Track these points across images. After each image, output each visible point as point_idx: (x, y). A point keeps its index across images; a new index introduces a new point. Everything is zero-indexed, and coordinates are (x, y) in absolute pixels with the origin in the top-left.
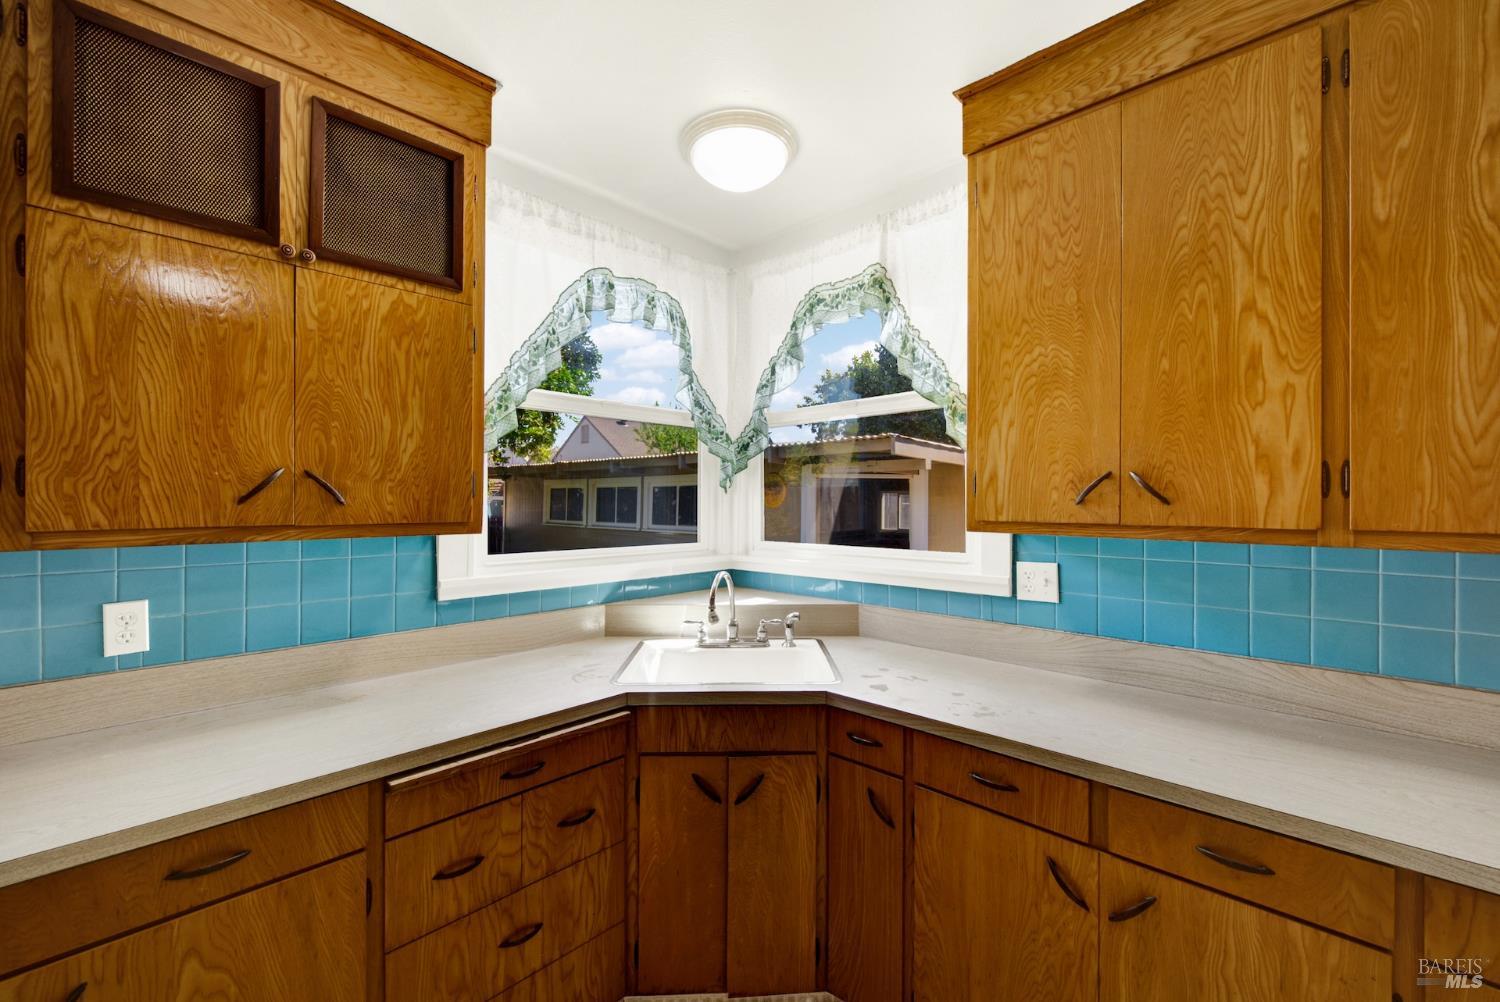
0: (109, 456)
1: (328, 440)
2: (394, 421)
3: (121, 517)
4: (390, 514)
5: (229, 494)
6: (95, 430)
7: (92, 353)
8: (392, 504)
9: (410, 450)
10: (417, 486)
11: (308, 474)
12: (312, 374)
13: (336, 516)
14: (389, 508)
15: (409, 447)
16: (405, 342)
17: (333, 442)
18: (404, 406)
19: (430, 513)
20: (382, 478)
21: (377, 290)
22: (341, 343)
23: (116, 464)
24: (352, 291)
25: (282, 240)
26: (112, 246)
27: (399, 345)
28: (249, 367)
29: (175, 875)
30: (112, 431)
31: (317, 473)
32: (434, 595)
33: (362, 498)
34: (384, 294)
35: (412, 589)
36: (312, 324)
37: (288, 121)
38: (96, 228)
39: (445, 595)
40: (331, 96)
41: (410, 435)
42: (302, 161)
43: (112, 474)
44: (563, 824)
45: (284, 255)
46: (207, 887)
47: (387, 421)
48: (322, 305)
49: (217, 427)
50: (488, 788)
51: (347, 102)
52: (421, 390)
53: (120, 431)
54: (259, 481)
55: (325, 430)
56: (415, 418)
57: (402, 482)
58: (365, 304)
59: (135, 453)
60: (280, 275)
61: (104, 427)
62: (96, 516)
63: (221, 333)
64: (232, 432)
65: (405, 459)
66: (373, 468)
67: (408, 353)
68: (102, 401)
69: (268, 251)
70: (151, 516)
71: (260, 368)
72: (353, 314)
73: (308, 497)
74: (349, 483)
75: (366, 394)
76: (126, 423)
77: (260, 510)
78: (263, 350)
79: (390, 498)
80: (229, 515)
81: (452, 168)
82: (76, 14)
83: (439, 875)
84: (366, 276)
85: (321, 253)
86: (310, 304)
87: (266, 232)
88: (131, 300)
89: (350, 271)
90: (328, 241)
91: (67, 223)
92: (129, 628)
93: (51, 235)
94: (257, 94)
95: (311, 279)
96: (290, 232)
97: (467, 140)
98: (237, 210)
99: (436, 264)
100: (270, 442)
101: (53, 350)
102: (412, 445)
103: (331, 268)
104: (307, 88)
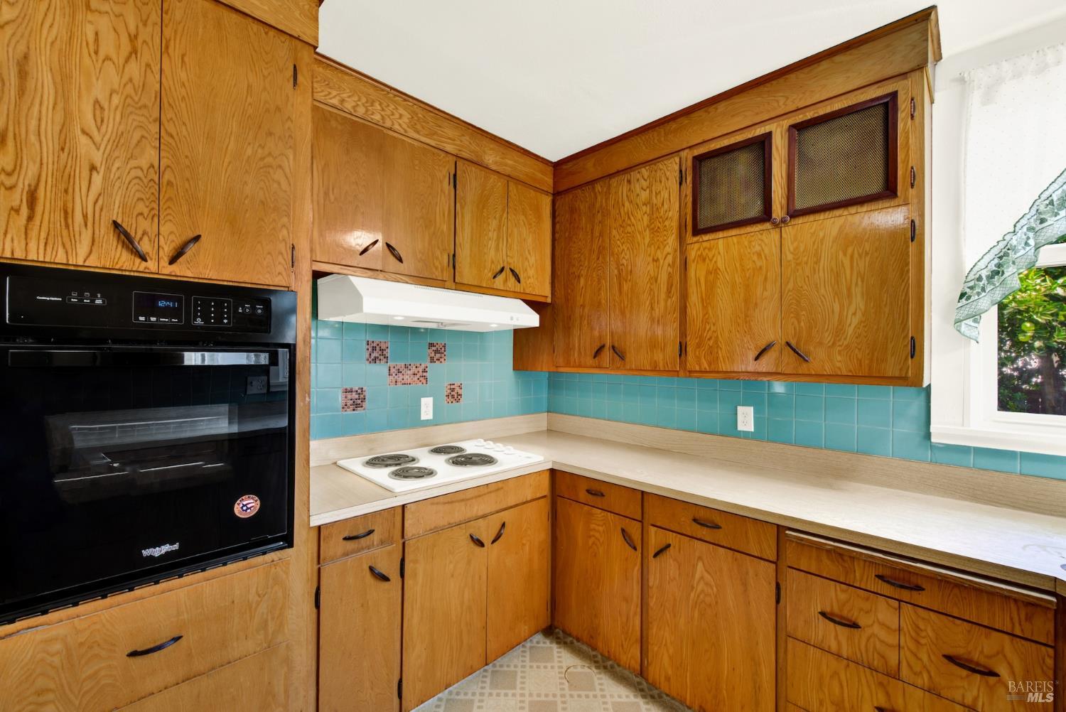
0: (709, 339)
1: (799, 322)
2: (842, 306)
3: (713, 366)
4: (839, 368)
5: (751, 355)
6: (705, 328)
7: (704, 297)
8: (840, 363)
9: (853, 326)
10: (860, 349)
11: (788, 344)
12: (790, 286)
13: (804, 368)
14: (838, 364)
15: (853, 322)
16: (850, 250)
17: (802, 324)
18: (849, 295)
19: (870, 368)
20: (834, 343)
21: (829, 222)
22: (806, 263)
23: (711, 343)
24: (812, 231)
25: (774, 216)
26: (710, 249)
27: (845, 254)
28: (759, 290)
29: (698, 521)
30: (710, 329)
31: (793, 343)
32: (928, 437)
33: (820, 359)
35: (907, 428)
36: (790, 257)
37: (777, 148)
38: (705, 244)
39: (936, 439)
40: (799, 118)
41: (854, 314)
42: (784, 166)
43: (711, 347)
44: (951, 659)
45: (776, 225)
46: (705, 533)
47: (837, 307)
48: (795, 244)
49: (746, 322)
51: (809, 115)
52: (863, 282)
53: (713, 328)
54: (763, 348)
55: (798, 317)
56: (858, 302)
57: (847, 346)
58: (821, 234)
59: (717, 336)
60: (775, 235)
61: (708, 328)
62: (705, 366)
63: (747, 275)
64: (752, 324)
65: (850, 331)
66: (828, 338)
67: (852, 257)
68: (707, 316)
69: (768, 225)
70: (723, 367)
71: (765, 289)
72: (814, 243)
73: (788, 357)
74: (812, 349)
75: (822, 291)
76: (714, 325)
77: (766, 363)
78: (766, 279)
79: (839, 358)
80: (751, 366)
81: (888, 107)
82: (699, 160)
83: (823, 614)
84: (822, 216)
85: (794, 214)
86: (789, 246)
87: (766, 215)
88: (716, 271)
89: (812, 218)
90: (799, 205)
91: (697, 246)
92: (746, 419)
93: (693, 253)
94: (762, 145)
95: (788, 231)
96: (778, 211)
97: (904, 75)
98: (755, 210)
99: (876, 186)
100: (769, 328)
101: (694, 298)
102: (855, 321)
103: (800, 220)
104: (787, 123)
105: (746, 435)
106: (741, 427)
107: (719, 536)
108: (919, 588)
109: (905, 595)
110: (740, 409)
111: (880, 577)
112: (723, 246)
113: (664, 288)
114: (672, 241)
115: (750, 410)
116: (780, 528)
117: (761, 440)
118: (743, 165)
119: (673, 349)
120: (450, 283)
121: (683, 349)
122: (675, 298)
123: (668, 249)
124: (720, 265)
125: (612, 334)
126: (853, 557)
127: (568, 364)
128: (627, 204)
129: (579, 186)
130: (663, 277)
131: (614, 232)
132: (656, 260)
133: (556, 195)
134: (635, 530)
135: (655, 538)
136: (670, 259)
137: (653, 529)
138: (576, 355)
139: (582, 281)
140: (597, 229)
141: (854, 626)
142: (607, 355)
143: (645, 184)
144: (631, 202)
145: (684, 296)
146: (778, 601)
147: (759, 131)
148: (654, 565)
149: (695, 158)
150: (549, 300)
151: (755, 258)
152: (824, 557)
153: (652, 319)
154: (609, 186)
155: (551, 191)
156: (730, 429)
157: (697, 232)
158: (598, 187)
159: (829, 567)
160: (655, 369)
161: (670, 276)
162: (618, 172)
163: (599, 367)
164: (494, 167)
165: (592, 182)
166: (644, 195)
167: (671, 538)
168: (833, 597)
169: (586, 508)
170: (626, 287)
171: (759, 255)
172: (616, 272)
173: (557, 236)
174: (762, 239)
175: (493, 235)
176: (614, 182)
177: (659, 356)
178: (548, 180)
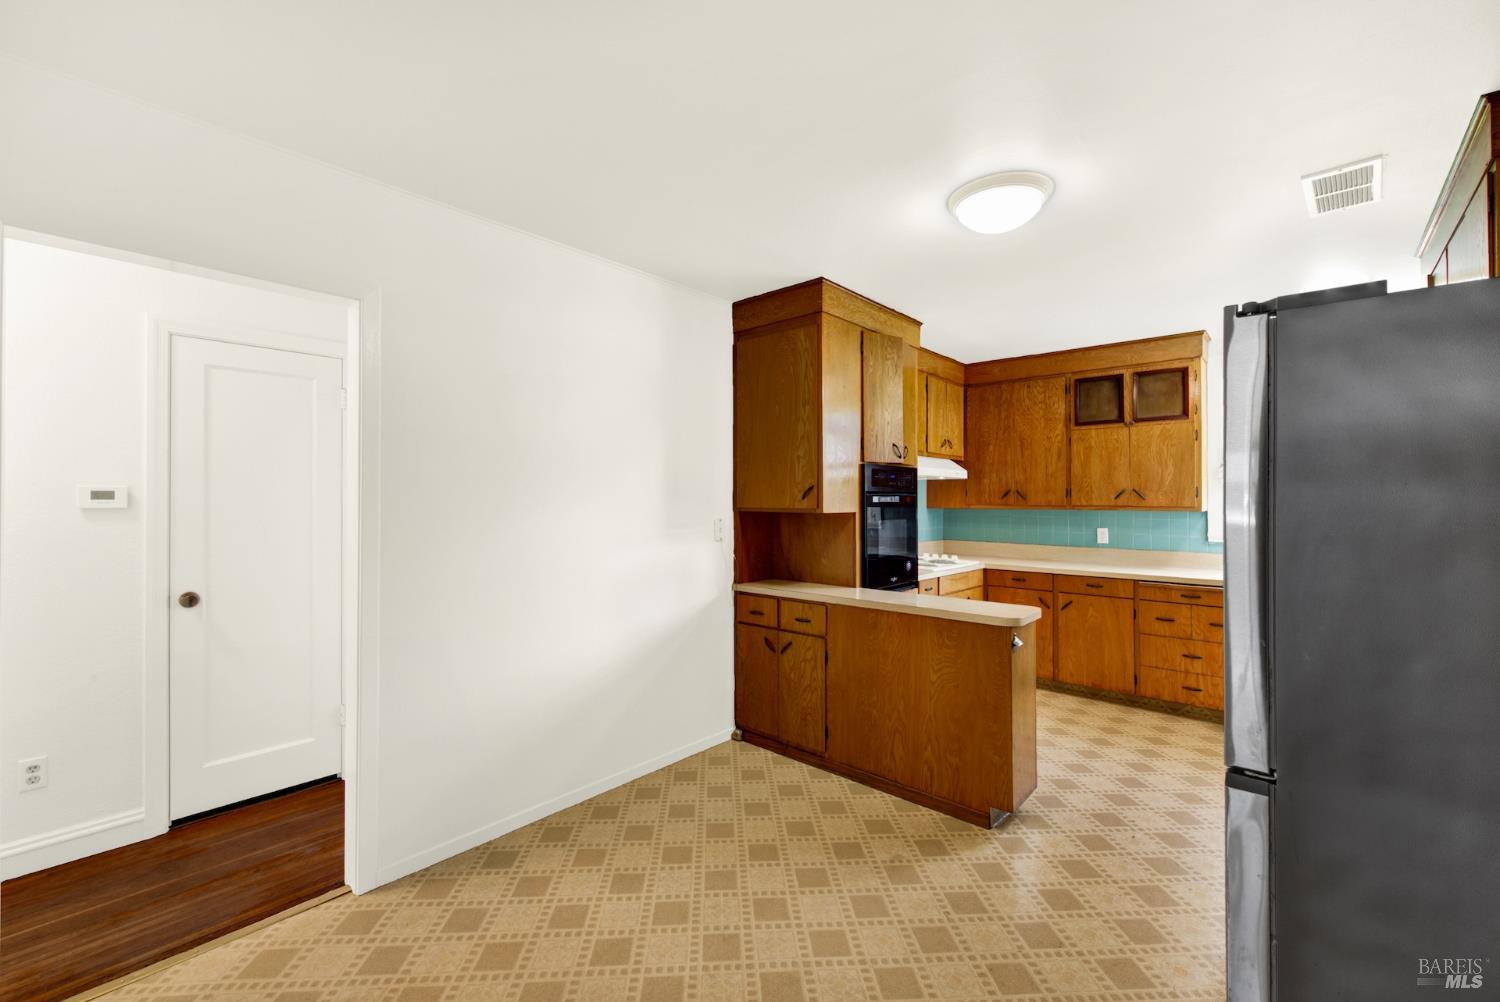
0: (1086, 487)
1: (1140, 479)
2: (1162, 471)
3: (1088, 502)
4: (1162, 503)
5: (1113, 496)
6: (1083, 480)
7: (1083, 462)
9: (1168, 481)
10: (1172, 493)
11: (1134, 490)
12: (1135, 458)
13: (1143, 503)
14: (1161, 501)
16: (1167, 442)
17: (1142, 479)
18: (1167, 465)
19: (1176, 502)
20: (1159, 490)
21: (1155, 427)
22: (1144, 447)
23: (1087, 489)
24: (1146, 430)
25: (1125, 420)
26: (1086, 435)
27: (1164, 443)
28: (1117, 460)
29: (1088, 585)
30: (1087, 481)
31: (1137, 490)
32: (1207, 539)
33: (1151, 498)
34: (1156, 428)
35: (1197, 535)
36: (1135, 443)
37: (1126, 382)
38: (1083, 432)
39: (1210, 540)
40: (1139, 370)
41: (1169, 475)
43: (1087, 491)
44: (1212, 624)
45: (1126, 424)
46: (1094, 591)
47: (1160, 471)
48: (1138, 437)
49: (1109, 478)
50: (1176, 597)
51: (1145, 369)
52: (1173, 458)
53: (1089, 480)
54: (1120, 492)
55: (1139, 476)
56: (1171, 468)
57: (1166, 491)
58: (1152, 433)
59: (1092, 485)
60: (1126, 430)
61: (1085, 480)
62: (1084, 503)
63: (1110, 451)
64: (1113, 478)
65: (1167, 483)
66: (1156, 486)
67: (1168, 445)
68: (1085, 474)
69: (1122, 425)
70: (1095, 503)
71: (1120, 460)
72: (1147, 437)
73: (1134, 497)
74: (1147, 493)
75: (1153, 462)
76: (1089, 478)
77: (1122, 500)
78: (1121, 454)
79: (1162, 498)
80: (1113, 502)
81: (1184, 372)
82: (1079, 382)
83: (1158, 619)
84: (1151, 423)
85: (1137, 420)
86: (1133, 437)
87: (1121, 419)
88: (1090, 447)
89: (1147, 423)
90: (1139, 416)
91: (1077, 432)
92: (1103, 536)
93: (1075, 437)
94: (1118, 381)
95: (1134, 429)
96: (1128, 417)
97: (1192, 359)
98: (1114, 415)
99: (1178, 411)
100: (1123, 480)
101: (1076, 464)
102: (1169, 478)
103: (1140, 424)
104: (1131, 371)
105: (1103, 546)
106: (1100, 541)
107: (1103, 591)
108: (1199, 597)
109: (1194, 601)
110: (1099, 530)
111: (1182, 596)
112: (1094, 433)
113: (1055, 457)
114: (1060, 427)
115: (1106, 530)
116: (1135, 581)
117: (1114, 548)
118: (1106, 390)
119: (1062, 493)
120: (925, 453)
121: (1068, 493)
122: (1063, 462)
123: (1057, 432)
124: (1093, 444)
125: (1016, 483)
126: (1171, 589)
127: (979, 502)
128: (1027, 401)
129: (990, 384)
130: (1055, 449)
131: (1017, 417)
132: (1049, 438)
133: (967, 387)
134: (1048, 597)
135: (1062, 600)
136: (1059, 438)
137: (1061, 594)
138: (986, 496)
139: (991, 447)
140: (1003, 415)
141: (1171, 620)
142: (1012, 497)
143: (1041, 390)
144: (1030, 399)
145: (1069, 461)
146: (1135, 617)
147: (1117, 372)
148: (1062, 615)
149: (1077, 381)
150: (963, 459)
151: (1114, 442)
152: (1157, 591)
153: (1047, 475)
154: (1013, 388)
155: (962, 382)
156: (1093, 543)
157: (1078, 423)
158: (1004, 386)
159: (1159, 595)
160: (1049, 505)
161: (1060, 450)
162: (1020, 380)
163: (1006, 504)
164: (941, 375)
165: (1000, 383)
166: (1040, 397)
167: (1073, 597)
168: (1163, 610)
169: (1011, 589)
170: (1027, 453)
171: (1117, 441)
172: (1019, 443)
173: (968, 415)
174: (1118, 433)
175: (941, 420)
176: (1017, 385)
177: (1052, 498)
178: (961, 376)
